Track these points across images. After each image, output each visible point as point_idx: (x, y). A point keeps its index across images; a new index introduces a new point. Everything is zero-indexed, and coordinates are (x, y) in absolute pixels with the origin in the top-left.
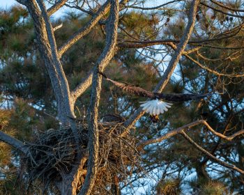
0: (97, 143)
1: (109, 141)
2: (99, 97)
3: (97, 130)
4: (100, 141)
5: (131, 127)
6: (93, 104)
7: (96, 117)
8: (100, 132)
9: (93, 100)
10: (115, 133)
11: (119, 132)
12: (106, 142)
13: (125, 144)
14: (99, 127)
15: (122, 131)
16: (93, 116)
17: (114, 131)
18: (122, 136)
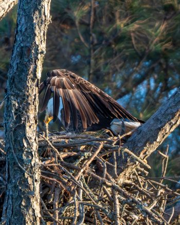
0: (36, 206)
1: (76, 200)
2: (43, 47)
3: (36, 160)
4: (45, 197)
5: (151, 149)
6: (23, 69)
7: (32, 113)
8: (44, 168)
9: (21, 55)
10: (99, 171)
11: (110, 169)
12: (65, 203)
13: (131, 209)
14: (44, 152)
15: (123, 163)
16: (21, 113)
17: (94, 162)
18: (122, 180)
